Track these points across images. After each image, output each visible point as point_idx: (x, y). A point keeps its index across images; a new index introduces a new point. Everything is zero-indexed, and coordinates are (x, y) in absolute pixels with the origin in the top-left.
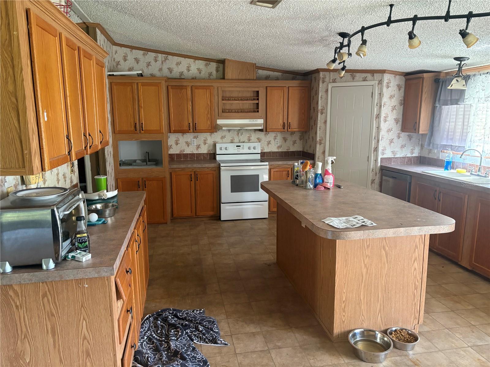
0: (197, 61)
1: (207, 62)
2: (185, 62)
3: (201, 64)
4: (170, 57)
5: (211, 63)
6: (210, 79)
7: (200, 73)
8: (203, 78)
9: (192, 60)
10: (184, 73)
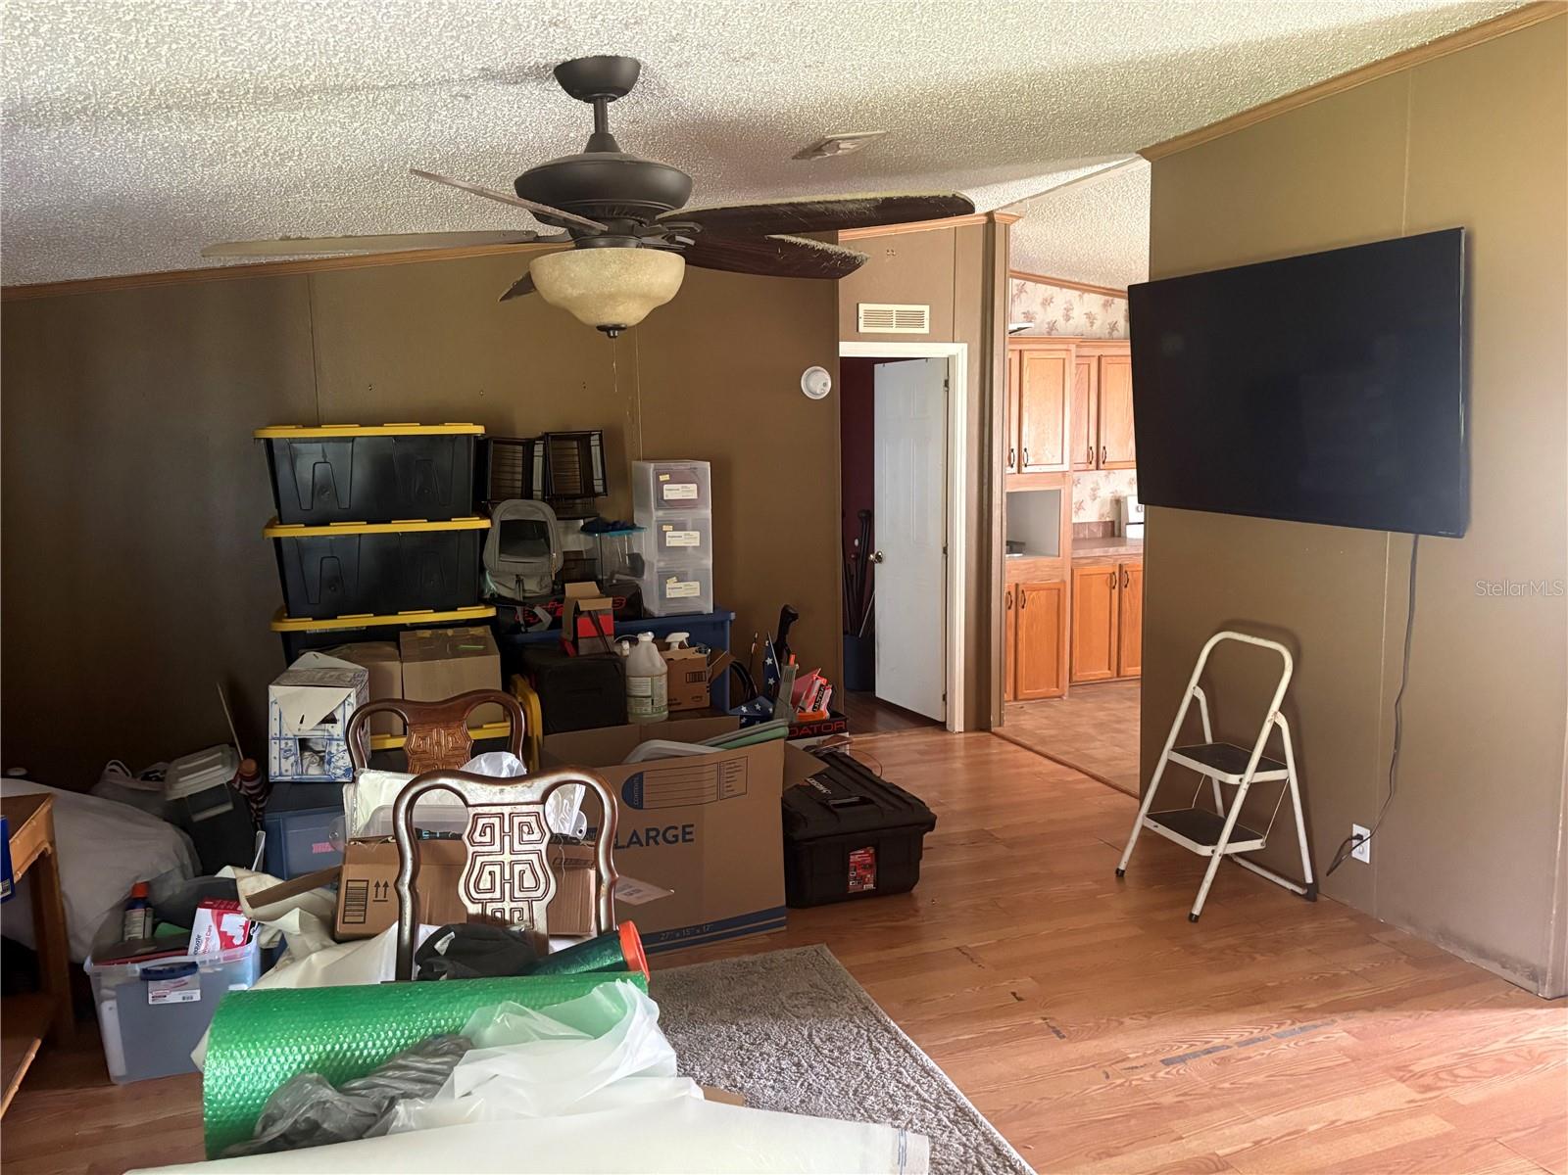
0: (1086, 295)
1: (1107, 298)
2: (1062, 296)
3: (1094, 301)
4: (1030, 285)
5: (1116, 300)
6: (1111, 338)
7: (1092, 324)
8: (1098, 336)
9: (1077, 293)
10: (1057, 325)
